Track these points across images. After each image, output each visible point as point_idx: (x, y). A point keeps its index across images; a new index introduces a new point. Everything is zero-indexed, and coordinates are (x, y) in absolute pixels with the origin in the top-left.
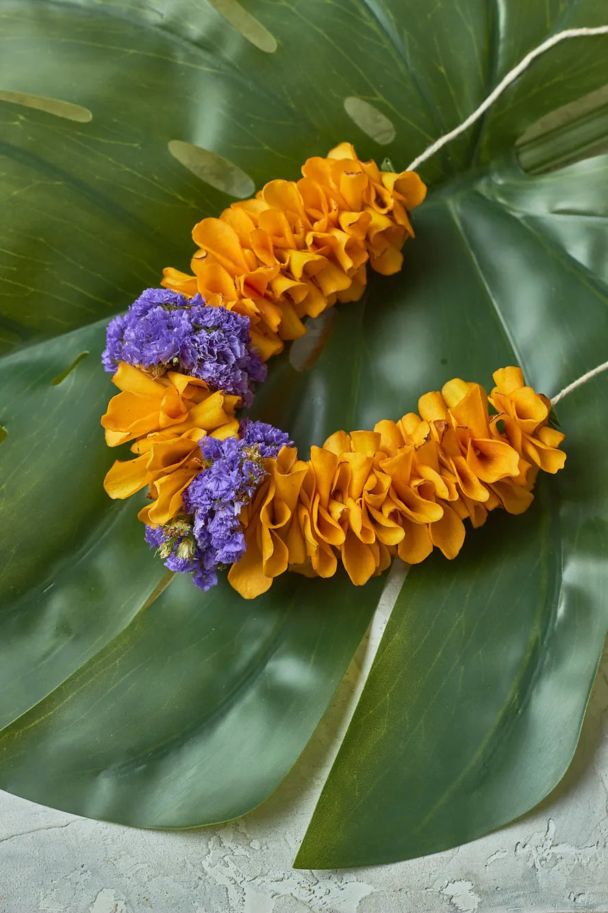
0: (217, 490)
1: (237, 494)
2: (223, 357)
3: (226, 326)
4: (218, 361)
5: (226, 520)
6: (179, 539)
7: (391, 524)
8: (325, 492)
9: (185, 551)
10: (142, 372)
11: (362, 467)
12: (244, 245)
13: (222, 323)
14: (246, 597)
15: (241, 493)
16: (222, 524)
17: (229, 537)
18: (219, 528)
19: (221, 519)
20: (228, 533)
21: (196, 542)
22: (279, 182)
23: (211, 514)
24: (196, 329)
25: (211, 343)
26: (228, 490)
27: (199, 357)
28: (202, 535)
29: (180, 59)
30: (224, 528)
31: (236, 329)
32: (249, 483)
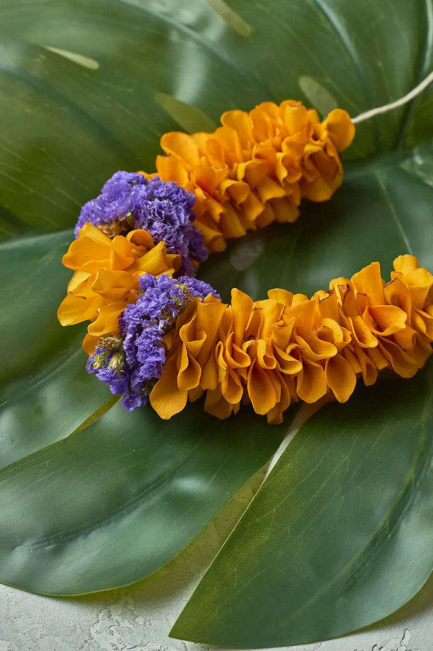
0: (146, 307)
1: (162, 312)
2: (168, 220)
3: (175, 197)
4: (164, 222)
5: (151, 334)
6: (113, 351)
7: (292, 359)
8: (239, 333)
9: (114, 362)
10: (104, 233)
11: (272, 311)
12: (201, 154)
13: (172, 194)
14: (163, 417)
15: (166, 311)
16: (147, 337)
17: (152, 349)
18: (144, 341)
19: (147, 332)
20: (151, 346)
21: (125, 357)
22: (237, 113)
23: (139, 330)
24: (151, 197)
25: (160, 207)
26: (155, 308)
27: (149, 217)
28: (130, 348)
29: (174, 37)
30: (148, 341)
31: (184, 201)
32: (175, 306)
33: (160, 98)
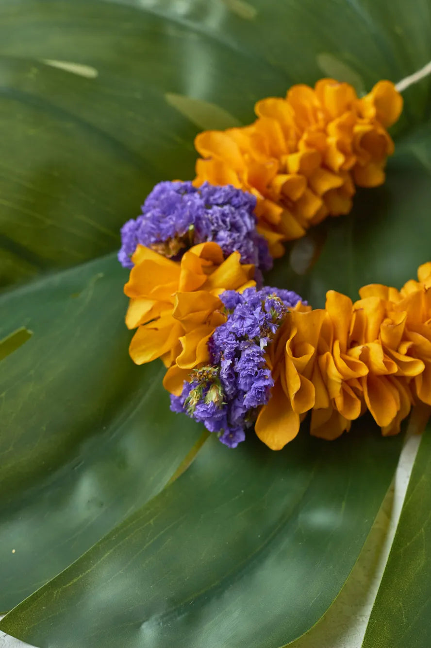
0: (242, 327)
1: (261, 330)
2: (235, 227)
3: (236, 201)
4: (230, 230)
5: (253, 356)
6: (207, 385)
7: (409, 359)
8: (342, 338)
9: (213, 396)
10: (159, 254)
11: (376, 309)
12: (243, 152)
13: (231, 198)
14: (274, 447)
15: (265, 330)
16: (249, 360)
17: (257, 373)
18: (246, 365)
19: (248, 355)
20: (256, 369)
21: (223, 385)
22: (270, 102)
23: (236, 354)
24: (208, 205)
25: (224, 215)
26: (253, 326)
27: (212, 228)
28: (230, 376)
29: (171, 31)
30: (251, 364)
31: (245, 204)
32: (273, 320)
33: (172, 99)
